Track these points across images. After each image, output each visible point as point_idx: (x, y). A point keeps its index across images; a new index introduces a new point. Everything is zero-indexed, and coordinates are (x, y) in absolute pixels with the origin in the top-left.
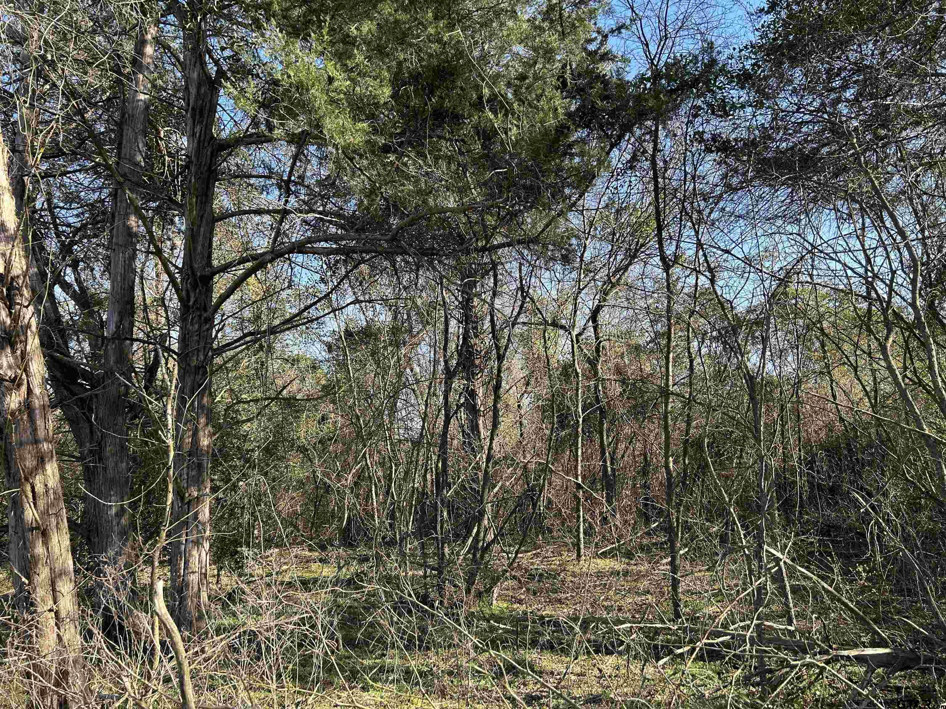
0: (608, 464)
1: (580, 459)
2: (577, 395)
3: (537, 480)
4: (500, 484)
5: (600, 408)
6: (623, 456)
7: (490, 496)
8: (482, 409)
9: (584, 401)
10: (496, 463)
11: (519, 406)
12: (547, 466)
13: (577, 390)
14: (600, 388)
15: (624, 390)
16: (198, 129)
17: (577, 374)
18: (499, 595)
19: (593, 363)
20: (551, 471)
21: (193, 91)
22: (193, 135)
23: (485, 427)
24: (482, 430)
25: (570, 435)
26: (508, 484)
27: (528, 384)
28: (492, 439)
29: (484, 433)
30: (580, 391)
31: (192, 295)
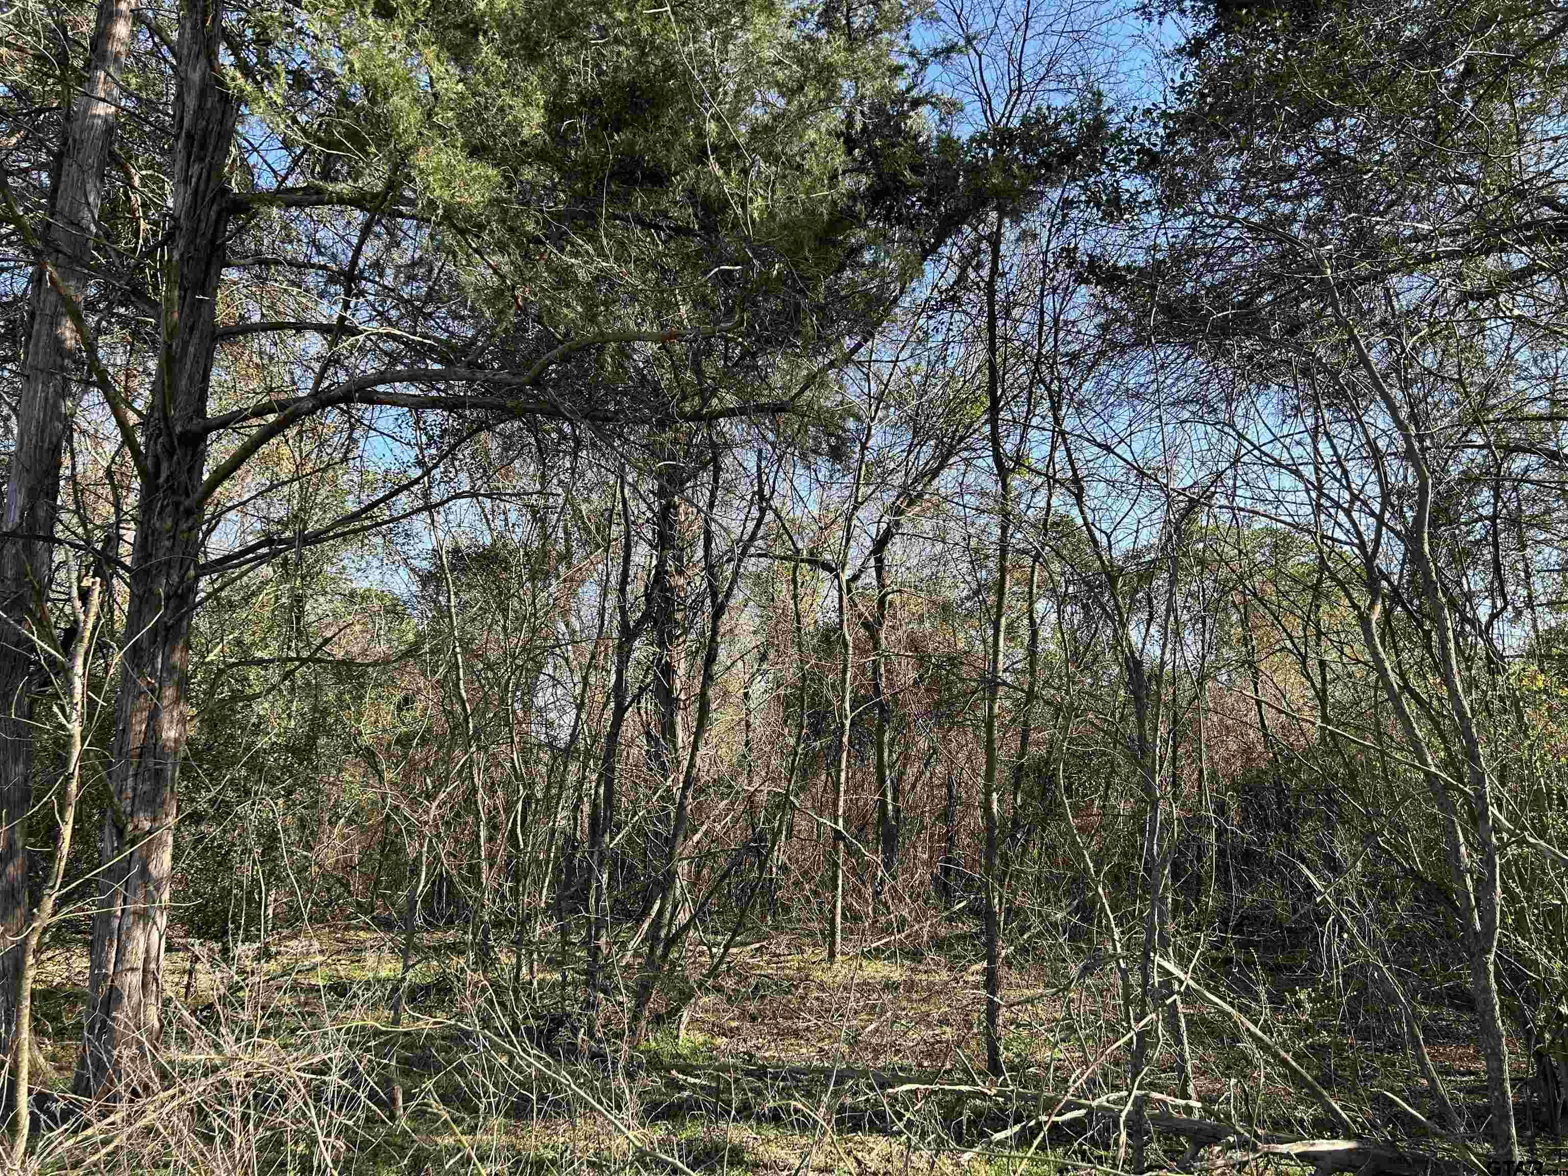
0: (889, 799)
1: (842, 788)
2: (844, 681)
3: (769, 822)
4: (704, 827)
5: (881, 705)
6: (914, 786)
7: (687, 847)
8: (682, 697)
9: (855, 692)
10: (701, 791)
11: (746, 695)
12: (787, 797)
13: (844, 672)
14: (882, 670)
15: (921, 676)
16: (195, 169)
17: (846, 646)
18: (693, 1021)
19: (872, 628)
20: (793, 807)
21: (191, 102)
22: (186, 180)
23: (686, 728)
24: (680, 733)
25: (829, 748)
26: (718, 827)
27: (763, 658)
28: (695, 748)
29: (682, 737)
30: (849, 675)
31: (165, 466)
